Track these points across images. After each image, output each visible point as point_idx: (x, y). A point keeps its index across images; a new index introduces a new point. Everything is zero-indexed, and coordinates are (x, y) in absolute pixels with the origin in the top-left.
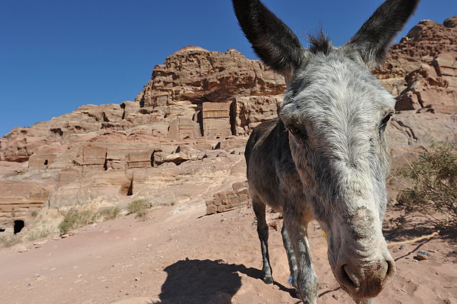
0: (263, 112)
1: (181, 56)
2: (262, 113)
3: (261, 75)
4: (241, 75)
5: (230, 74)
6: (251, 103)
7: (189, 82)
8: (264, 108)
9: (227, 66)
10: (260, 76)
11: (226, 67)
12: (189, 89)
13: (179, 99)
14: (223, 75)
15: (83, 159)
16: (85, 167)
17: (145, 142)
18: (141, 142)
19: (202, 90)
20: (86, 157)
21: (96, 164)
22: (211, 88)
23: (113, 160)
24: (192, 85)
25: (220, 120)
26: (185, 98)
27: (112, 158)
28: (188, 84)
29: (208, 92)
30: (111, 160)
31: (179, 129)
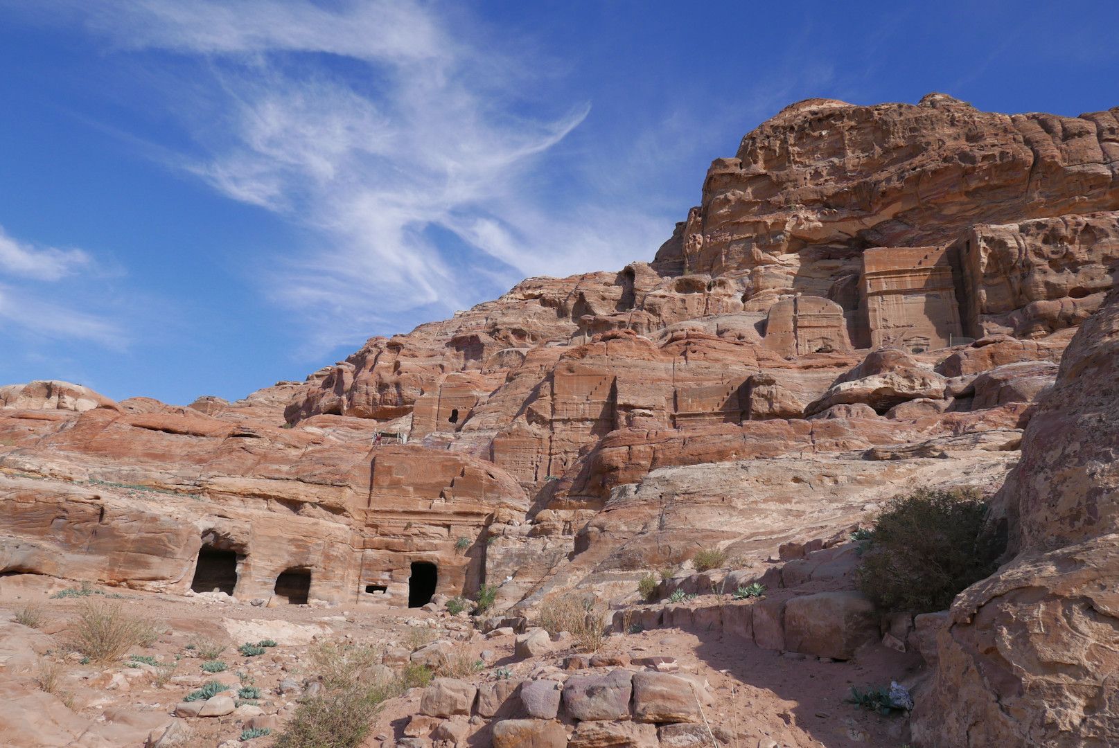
0: (1077, 263)
1: (784, 128)
2: (1075, 271)
3: (1057, 153)
4: (985, 158)
5: (945, 160)
6: (1029, 240)
7: (813, 196)
8: (1080, 252)
9: (930, 139)
10: (1053, 157)
11: (928, 144)
12: (812, 217)
13: (784, 248)
14: (923, 166)
15: (553, 406)
16: (559, 426)
17: (717, 360)
18: (706, 359)
19: (853, 218)
20: (560, 399)
21: (587, 420)
22: (881, 209)
23: (634, 407)
24: (822, 203)
25: (922, 298)
26: (798, 243)
27: (632, 402)
28: (809, 204)
29: (870, 222)
30: (628, 407)
31: (796, 328)
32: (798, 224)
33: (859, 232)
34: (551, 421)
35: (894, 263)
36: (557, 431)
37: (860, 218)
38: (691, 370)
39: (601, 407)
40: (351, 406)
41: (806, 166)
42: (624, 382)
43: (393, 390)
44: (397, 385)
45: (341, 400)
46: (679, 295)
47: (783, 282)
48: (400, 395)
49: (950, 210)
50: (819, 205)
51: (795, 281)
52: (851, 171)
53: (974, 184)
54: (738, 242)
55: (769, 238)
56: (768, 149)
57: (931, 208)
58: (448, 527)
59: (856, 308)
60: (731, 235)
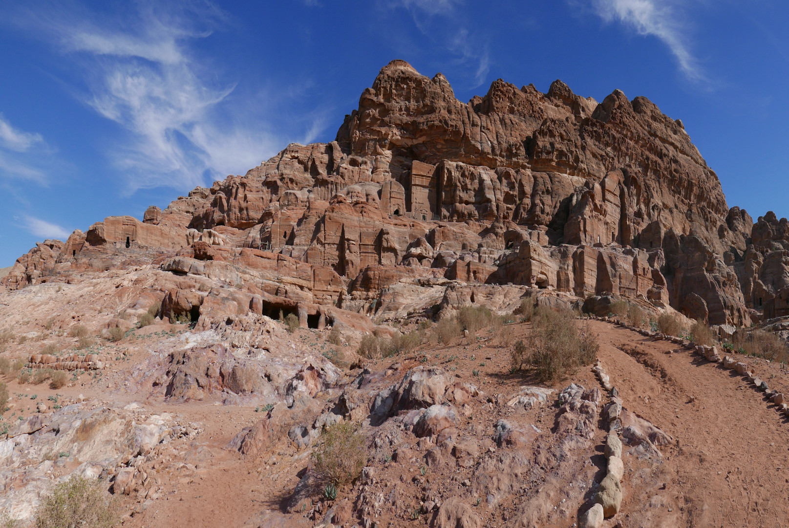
1: (392, 78)
3: (470, 132)
4: (451, 125)
5: (440, 121)
6: (457, 173)
7: (398, 122)
9: (437, 106)
10: (469, 134)
11: (436, 108)
12: (397, 133)
13: (387, 147)
14: (433, 121)
15: (325, 236)
16: (326, 246)
17: (372, 218)
18: (369, 217)
19: (410, 138)
20: (327, 234)
21: (335, 244)
22: (419, 137)
23: (350, 240)
24: (401, 127)
25: (427, 191)
26: (392, 146)
27: (349, 238)
28: (397, 126)
29: (415, 142)
30: (348, 240)
31: (390, 197)
32: (393, 136)
33: (411, 145)
34: (325, 243)
35: (421, 170)
36: (326, 248)
37: (412, 139)
38: (364, 222)
39: (339, 238)
40: (229, 220)
41: (397, 103)
42: (346, 227)
43: (245, 212)
44: (247, 209)
45: (224, 216)
46: (351, 168)
47: (385, 165)
48: (248, 214)
49: (439, 146)
50: (400, 127)
51: (390, 166)
52: (412, 112)
53: (447, 137)
54: (372, 140)
55: (382, 141)
56: (385, 88)
57: (433, 143)
58: (331, 296)
59: (408, 190)
60: (370, 135)
